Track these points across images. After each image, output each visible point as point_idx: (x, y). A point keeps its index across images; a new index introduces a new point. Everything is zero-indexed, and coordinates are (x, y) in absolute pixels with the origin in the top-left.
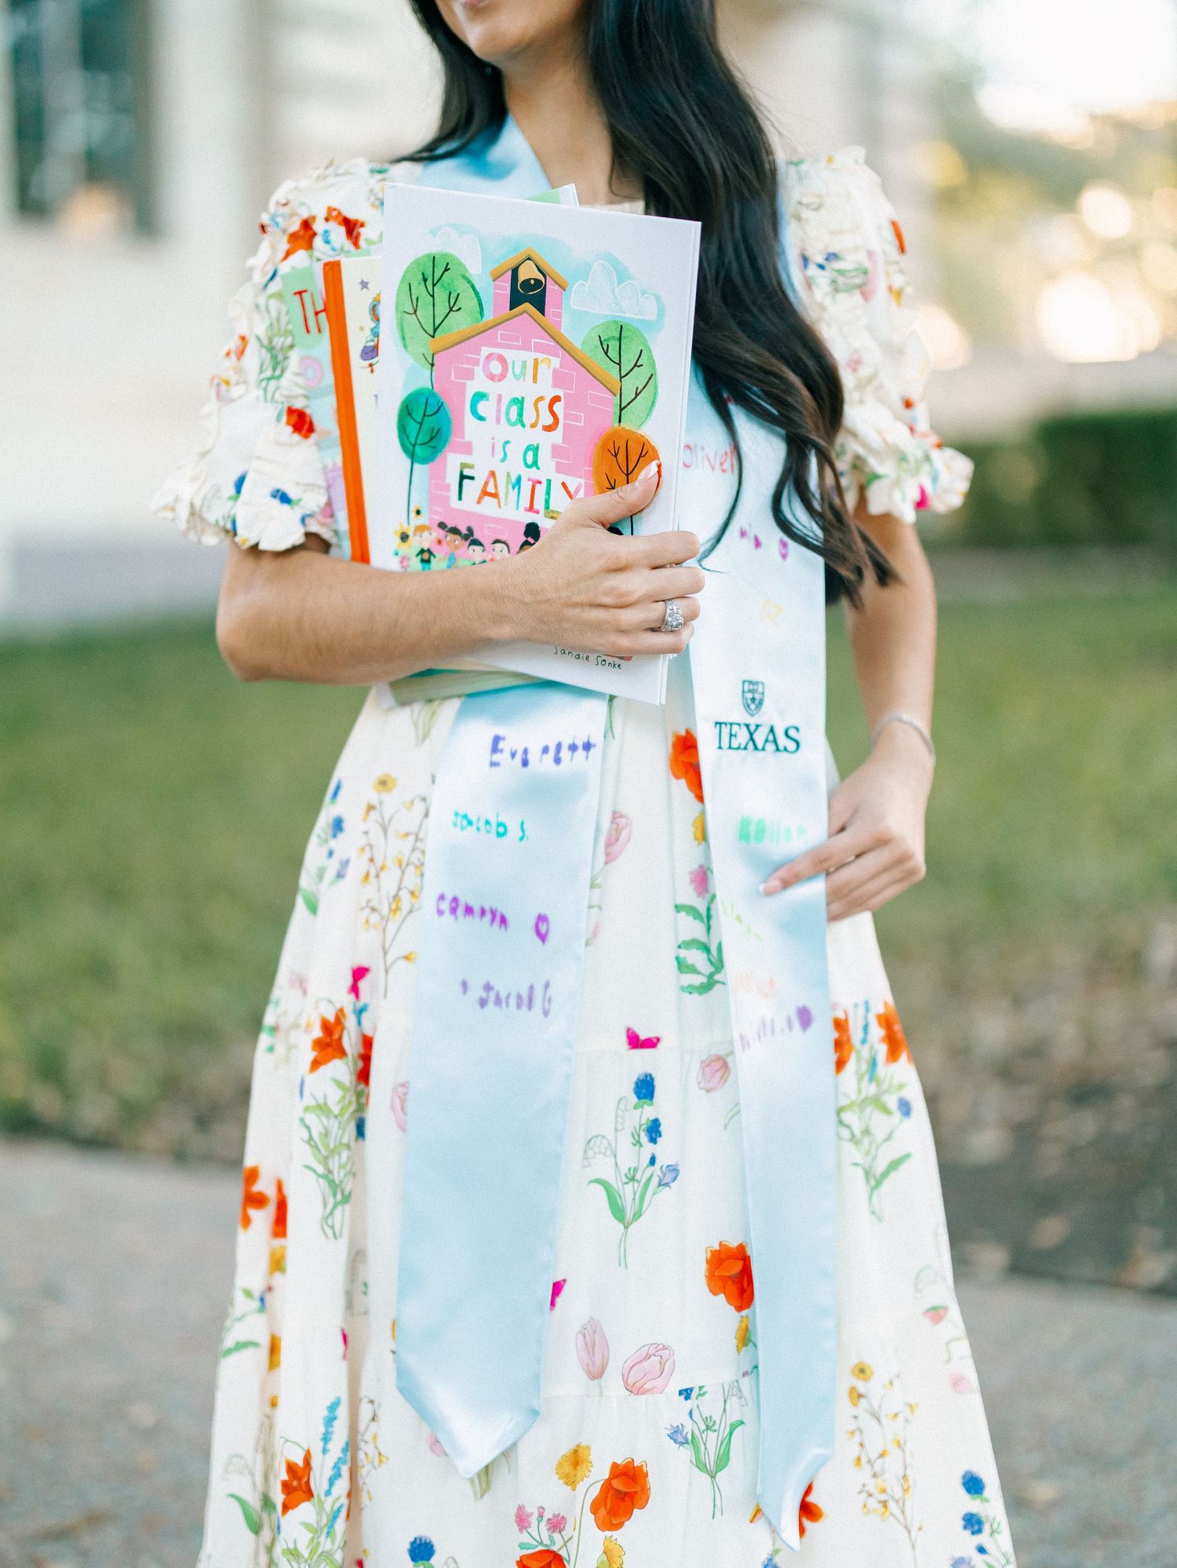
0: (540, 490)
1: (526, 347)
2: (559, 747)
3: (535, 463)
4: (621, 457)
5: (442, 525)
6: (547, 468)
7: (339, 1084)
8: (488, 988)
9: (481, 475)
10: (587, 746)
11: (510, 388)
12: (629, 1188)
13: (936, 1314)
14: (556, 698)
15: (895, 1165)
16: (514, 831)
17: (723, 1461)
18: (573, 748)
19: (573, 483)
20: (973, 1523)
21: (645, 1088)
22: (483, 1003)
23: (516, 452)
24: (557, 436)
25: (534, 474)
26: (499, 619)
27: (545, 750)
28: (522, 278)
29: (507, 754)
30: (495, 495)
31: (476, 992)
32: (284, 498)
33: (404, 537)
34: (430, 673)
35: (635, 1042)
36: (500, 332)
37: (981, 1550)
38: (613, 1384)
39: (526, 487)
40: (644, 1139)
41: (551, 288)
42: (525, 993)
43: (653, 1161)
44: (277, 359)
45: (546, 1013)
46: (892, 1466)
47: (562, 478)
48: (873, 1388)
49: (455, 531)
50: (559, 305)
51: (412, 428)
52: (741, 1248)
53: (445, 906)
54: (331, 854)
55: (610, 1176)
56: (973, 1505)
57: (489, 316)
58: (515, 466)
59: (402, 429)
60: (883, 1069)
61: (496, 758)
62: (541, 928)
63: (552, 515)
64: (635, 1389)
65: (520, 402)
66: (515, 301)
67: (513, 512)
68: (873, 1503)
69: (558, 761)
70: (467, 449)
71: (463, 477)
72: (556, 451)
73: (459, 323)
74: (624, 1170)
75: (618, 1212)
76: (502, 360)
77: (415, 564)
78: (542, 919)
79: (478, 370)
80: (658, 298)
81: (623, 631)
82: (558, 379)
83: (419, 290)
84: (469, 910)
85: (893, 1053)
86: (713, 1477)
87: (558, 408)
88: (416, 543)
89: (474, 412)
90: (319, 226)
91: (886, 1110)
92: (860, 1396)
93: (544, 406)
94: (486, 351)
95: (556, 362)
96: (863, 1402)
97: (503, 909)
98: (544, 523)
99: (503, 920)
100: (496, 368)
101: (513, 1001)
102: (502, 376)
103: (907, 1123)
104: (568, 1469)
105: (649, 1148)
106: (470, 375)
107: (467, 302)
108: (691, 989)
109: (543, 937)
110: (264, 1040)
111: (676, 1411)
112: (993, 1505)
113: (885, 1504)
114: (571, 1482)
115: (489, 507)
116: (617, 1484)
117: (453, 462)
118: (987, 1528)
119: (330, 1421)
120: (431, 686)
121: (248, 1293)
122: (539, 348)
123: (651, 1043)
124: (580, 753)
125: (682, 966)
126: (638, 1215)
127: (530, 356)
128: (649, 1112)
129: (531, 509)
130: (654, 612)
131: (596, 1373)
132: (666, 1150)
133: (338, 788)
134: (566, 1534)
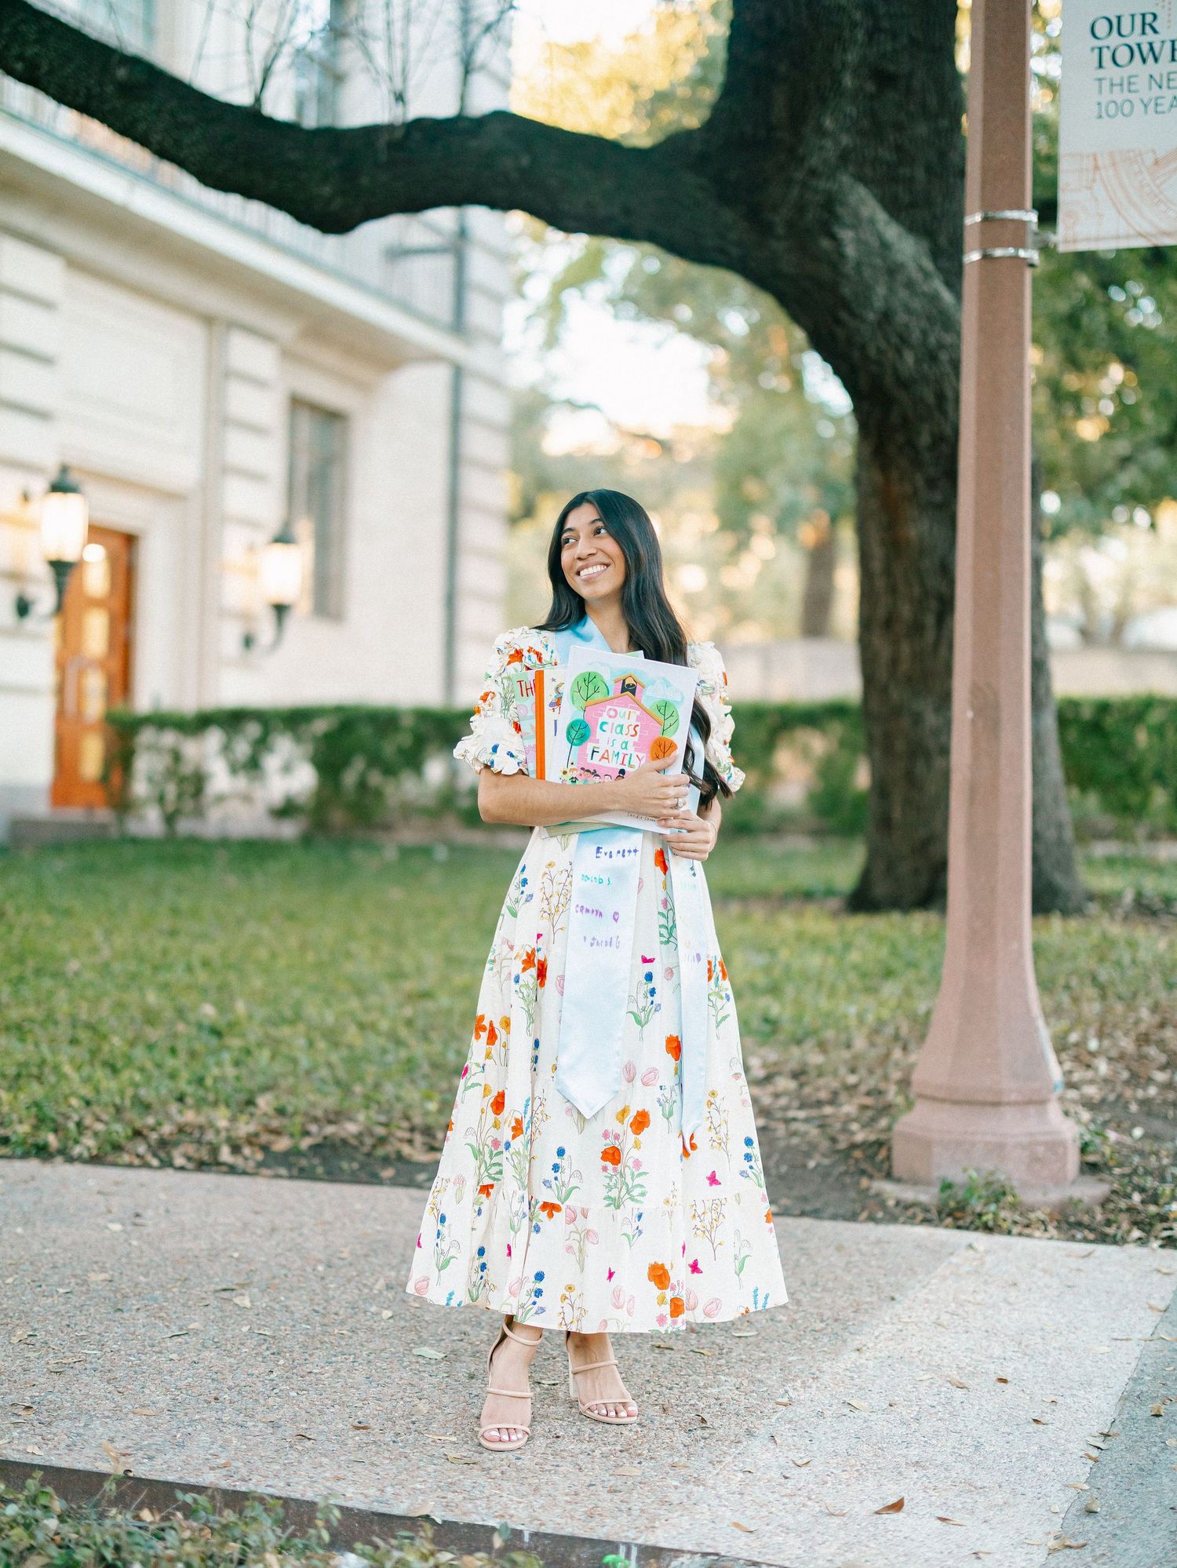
0: (627, 758)
1: (626, 707)
2: (624, 851)
3: (626, 748)
4: (662, 747)
5: (583, 769)
6: (631, 749)
7: (532, 976)
8: (594, 939)
9: (602, 752)
10: (635, 851)
11: (618, 721)
12: (643, 1014)
13: (737, 1076)
14: (623, 833)
15: (724, 1018)
16: (606, 882)
17: (671, 1114)
18: (630, 851)
19: (641, 755)
20: (748, 1157)
21: (649, 977)
22: (592, 945)
23: (618, 745)
24: (636, 739)
25: (625, 751)
26: (614, 802)
27: (619, 852)
28: (627, 683)
29: (603, 854)
30: (607, 759)
31: (589, 940)
32: (512, 755)
33: (565, 773)
34: (567, 823)
35: (645, 960)
36: (616, 700)
37: (751, 1167)
38: (638, 1082)
39: (621, 756)
40: (649, 995)
41: (638, 687)
42: (609, 941)
43: (652, 1003)
44: (507, 702)
45: (617, 947)
46: (723, 1130)
47: (637, 753)
48: (718, 1100)
49: (588, 771)
50: (641, 692)
51: (573, 733)
52: (677, 1037)
53: (578, 909)
54: (522, 892)
55: (635, 1010)
56: (748, 1150)
57: (611, 695)
58: (617, 748)
59: (568, 733)
60: (720, 982)
61: (599, 855)
62: (615, 917)
63: (631, 766)
64: (645, 1084)
65: (622, 726)
66: (623, 690)
67: (615, 765)
68: (715, 1144)
69: (623, 856)
70: (597, 741)
71: (594, 751)
72: (635, 744)
73: (598, 697)
74: (640, 1007)
75: (639, 1022)
76: (615, 710)
77: (569, 782)
78: (616, 913)
79: (605, 714)
80: (682, 694)
81: (665, 807)
82: (638, 719)
83: (582, 684)
84: (587, 911)
85: (724, 977)
86: (668, 1119)
87: (637, 729)
88: (569, 775)
89: (601, 728)
90: (525, 653)
91: (722, 998)
92: (712, 1104)
93: (631, 728)
94: (608, 707)
95: (638, 713)
96: (713, 1106)
97: (601, 910)
98: (627, 769)
99: (601, 914)
100: (612, 713)
101: (604, 944)
102: (615, 716)
103: (729, 1003)
104: (620, 1117)
105: (650, 999)
106: (601, 715)
107: (603, 689)
108: (662, 943)
109: (616, 920)
110: (488, 966)
111: (658, 1093)
112: (756, 1150)
113: (720, 1144)
114: (622, 1122)
115: (604, 763)
116: (639, 1119)
117: (590, 746)
118: (753, 1159)
119: (527, 1106)
120: (567, 829)
121: (478, 1065)
122: (631, 707)
123: (651, 961)
124: (633, 853)
125: (661, 935)
126: (646, 1023)
127: (627, 710)
128: (651, 986)
129: (623, 763)
130: (674, 801)
131: (631, 1080)
132: (657, 998)
133: (524, 867)
134: (620, 1140)
